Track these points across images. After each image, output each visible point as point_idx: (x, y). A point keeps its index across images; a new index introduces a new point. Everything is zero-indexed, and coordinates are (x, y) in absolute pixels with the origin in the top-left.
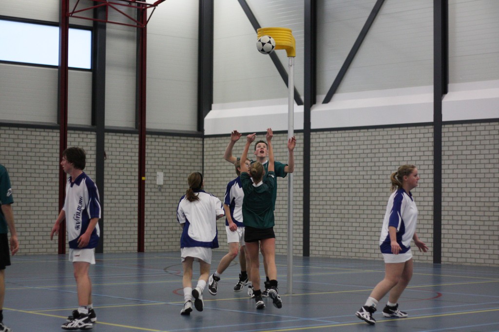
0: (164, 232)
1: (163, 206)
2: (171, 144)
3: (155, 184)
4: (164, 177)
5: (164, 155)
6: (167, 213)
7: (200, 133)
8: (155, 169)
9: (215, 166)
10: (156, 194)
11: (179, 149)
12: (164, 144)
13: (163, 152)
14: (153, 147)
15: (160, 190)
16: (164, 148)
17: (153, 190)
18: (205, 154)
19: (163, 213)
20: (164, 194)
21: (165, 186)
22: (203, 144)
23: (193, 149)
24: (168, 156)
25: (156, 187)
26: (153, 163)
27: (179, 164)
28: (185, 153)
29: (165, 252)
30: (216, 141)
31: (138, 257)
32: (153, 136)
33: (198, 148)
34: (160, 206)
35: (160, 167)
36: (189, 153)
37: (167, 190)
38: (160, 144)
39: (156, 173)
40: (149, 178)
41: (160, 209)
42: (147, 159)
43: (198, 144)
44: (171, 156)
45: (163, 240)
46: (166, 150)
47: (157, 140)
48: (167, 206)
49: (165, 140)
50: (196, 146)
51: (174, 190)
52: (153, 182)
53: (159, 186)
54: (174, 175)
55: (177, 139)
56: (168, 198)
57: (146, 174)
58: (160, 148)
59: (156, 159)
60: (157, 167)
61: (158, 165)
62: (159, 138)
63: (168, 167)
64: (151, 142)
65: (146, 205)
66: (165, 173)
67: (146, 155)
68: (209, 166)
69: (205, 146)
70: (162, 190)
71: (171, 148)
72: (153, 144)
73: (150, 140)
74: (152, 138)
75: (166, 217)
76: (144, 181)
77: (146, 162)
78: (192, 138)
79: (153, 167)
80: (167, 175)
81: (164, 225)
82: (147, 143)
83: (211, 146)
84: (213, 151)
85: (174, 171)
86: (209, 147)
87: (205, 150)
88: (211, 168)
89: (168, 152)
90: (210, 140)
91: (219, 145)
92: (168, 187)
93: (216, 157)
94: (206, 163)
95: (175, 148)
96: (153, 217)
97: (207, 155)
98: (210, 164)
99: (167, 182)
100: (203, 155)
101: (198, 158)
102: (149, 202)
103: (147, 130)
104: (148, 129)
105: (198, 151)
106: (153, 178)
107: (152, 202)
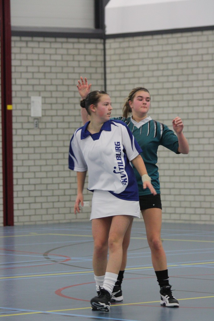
0: (45, 193)
1: (43, 150)
2: (53, 51)
3: (29, 116)
4: (43, 104)
5: (42, 69)
6: (49, 162)
7: (99, 31)
8: (28, 92)
9: (125, 85)
10: (31, 132)
11: (65, 58)
12: (41, 51)
13: (41, 63)
14: (24, 57)
15: (37, 125)
16: (42, 57)
17: (26, 126)
18: (108, 64)
19: (43, 162)
20: (43, 132)
21: (45, 119)
22: (104, 49)
23: (89, 58)
24: (48, 70)
25: (31, 120)
26: (24, 82)
27: (66, 82)
28: (75, 64)
29: (47, 225)
30: (125, 44)
31: (5, 235)
32: (24, 38)
33: (97, 55)
34: (37, 150)
35: (37, 88)
36: (82, 64)
37: (49, 125)
38: (36, 51)
39: (30, 97)
40: (19, 107)
41: (38, 156)
42: (14, 75)
43: (96, 49)
44: (54, 70)
45: (44, 206)
46: (44, 60)
47: (31, 44)
48: (49, 150)
49: (42, 45)
50: (93, 52)
51: (60, 125)
52: (25, 113)
53: (35, 118)
54: (59, 101)
55: (62, 43)
56: (50, 138)
57: (14, 100)
58: (35, 57)
59: (29, 76)
60: (30, 88)
61: (33, 85)
62: (32, 41)
63: (49, 88)
64: (21, 48)
65: (15, 151)
66: (44, 98)
67: (13, 69)
68: (116, 85)
69: (108, 52)
70: (41, 125)
71: (54, 57)
72: (24, 50)
73: (19, 44)
74: (21, 41)
75: (49, 168)
76: (11, 111)
77: (13, 81)
78: (86, 40)
79: (25, 88)
80: (48, 101)
81: (45, 181)
82: (14, 50)
83: (118, 51)
84: (120, 60)
85: (59, 94)
86: (115, 54)
87: (108, 58)
88: (118, 88)
89: (47, 63)
90: (115, 42)
91: (130, 50)
92: (49, 119)
93: (125, 69)
94: (111, 79)
95: (59, 58)
96: (26, 169)
97: (111, 67)
98: (117, 82)
99: (48, 113)
100: (105, 67)
101: (96, 73)
102: (19, 144)
103: (12, 29)
104: (15, 27)
105: (96, 61)
106: (25, 107)
107: (25, 144)
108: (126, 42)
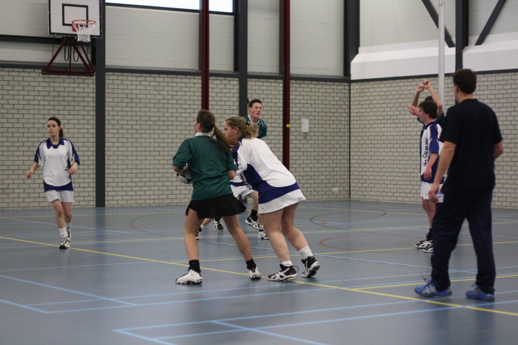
0: (310, 181)
1: (309, 154)
2: (317, 90)
3: (300, 132)
4: (309, 124)
5: (309, 102)
6: (313, 162)
7: (347, 78)
8: (300, 116)
9: (362, 112)
10: (302, 142)
11: (324, 94)
12: (309, 90)
13: (308, 98)
14: (298, 93)
15: (305, 138)
16: (309, 94)
17: (298, 138)
18: (352, 99)
19: (309, 162)
20: (309, 142)
21: (310, 134)
22: (350, 90)
23: (340, 95)
24: (313, 102)
25: (302, 134)
26: (298, 109)
27: (325, 110)
28: (331, 98)
29: (310, 202)
30: (363, 87)
32: (298, 82)
33: (345, 93)
34: (305, 154)
35: (305, 114)
36: (335, 99)
37: (313, 138)
38: (305, 90)
39: (301, 120)
40: (294, 125)
41: (305, 158)
42: (291, 105)
43: (344, 89)
44: (317, 102)
45: (309, 189)
46: (311, 96)
47: (302, 85)
48: (313, 154)
49: (310, 86)
50: (343, 91)
51: (320, 138)
52: (298, 129)
53: (304, 133)
54: (320, 122)
55: (323, 85)
56: (313, 146)
57: (291, 121)
58: (305, 94)
59: (301, 105)
60: (301, 114)
61: (303, 112)
62: (304, 83)
63: (313, 114)
64: (296, 87)
65: (291, 154)
66: (310, 120)
67: (291, 101)
68: (357, 113)
69: (352, 91)
70: (308, 138)
71: (317, 94)
72: (298, 89)
73: (295, 85)
74: (296, 83)
75: (313, 166)
76: (289, 128)
77: (291, 109)
78: (339, 84)
79: (298, 113)
80: (313, 122)
81: (310, 174)
82: (291, 89)
83: (358, 91)
84: (360, 96)
85: (320, 118)
86: (356, 93)
87: (352, 95)
88: (358, 114)
89: (313, 98)
90: (357, 85)
91: (367, 90)
92: (313, 134)
93: (363, 102)
94: (353, 109)
95: (320, 94)
96: (298, 166)
97: (354, 101)
98: (358, 110)
99: (313, 130)
100: (350, 101)
101: (344, 105)
102: (294, 150)
103: (291, 76)
104: (292, 74)
105: (344, 97)
106: (298, 125)
107: (297, 150)
108: (363, 86)
